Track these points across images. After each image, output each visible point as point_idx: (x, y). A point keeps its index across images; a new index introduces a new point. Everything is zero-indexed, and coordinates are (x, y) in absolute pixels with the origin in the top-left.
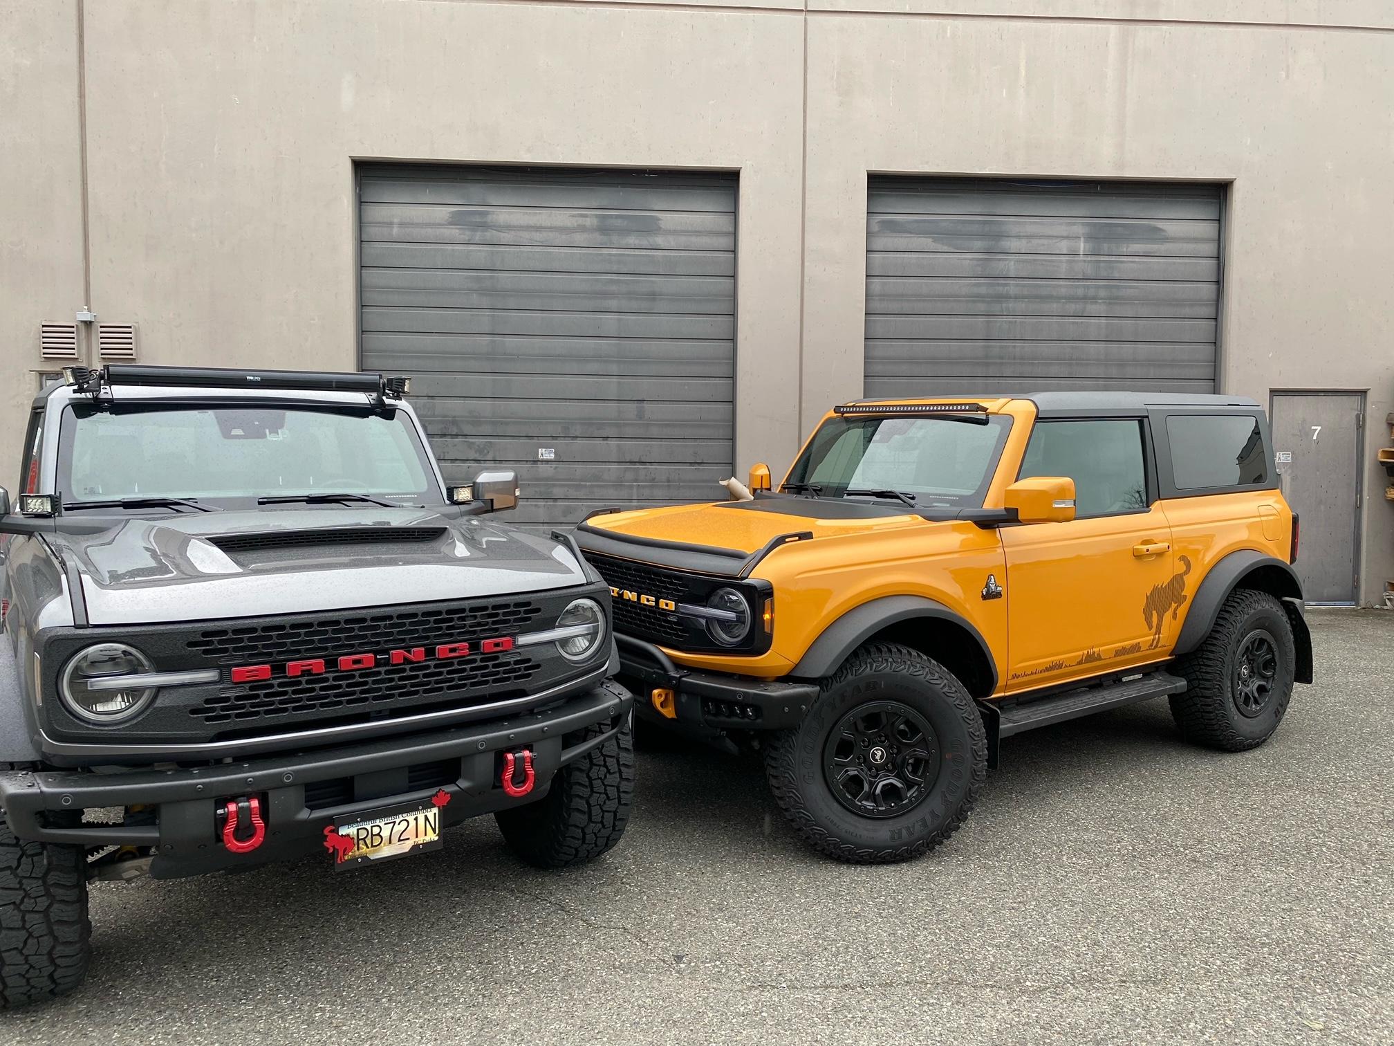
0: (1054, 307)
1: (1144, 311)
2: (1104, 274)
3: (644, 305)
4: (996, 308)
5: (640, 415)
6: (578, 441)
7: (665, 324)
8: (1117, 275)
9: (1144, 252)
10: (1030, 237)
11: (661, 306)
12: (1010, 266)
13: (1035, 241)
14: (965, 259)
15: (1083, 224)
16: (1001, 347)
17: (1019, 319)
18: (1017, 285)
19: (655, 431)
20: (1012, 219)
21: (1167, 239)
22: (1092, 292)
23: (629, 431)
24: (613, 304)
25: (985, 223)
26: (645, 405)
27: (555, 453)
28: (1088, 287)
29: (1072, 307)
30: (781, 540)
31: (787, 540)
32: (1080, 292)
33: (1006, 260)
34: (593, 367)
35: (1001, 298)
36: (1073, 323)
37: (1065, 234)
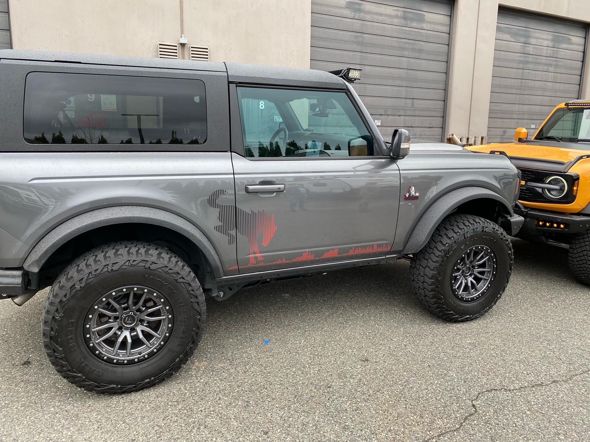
0: (540, 67)
1: (564, 71)
2: (555, 56)
3: (417, 55)
4: (525, 66)
5: (413, 105)
6: (390, 117)
7: (424, 64)
8: (558, 56)
9: (566, 48)
10: (537, 38)
11: (423, 56)
12: (530, 49)
13: (539, 40)
14: (518, 45)
15: (552, 35)
16: (525, 82)
17: (531, 71)
18: (532, 58)
19: (417, 113)
20: (533, 30)
21: (572, 43)
22: (551, 62)
23: (409, 113)
24: (406, 53)
25: (525, 30)
26: (414, 100)
27: (381, 122)
28: (550, 60)
29: (545, 68)
30: (581, 158)
31: (583, 157)
32: (548, 62)
33: (530, 47)
34: (398, 83)
35: (527, 62)
36: (545, 74)
37: (546, 38)
